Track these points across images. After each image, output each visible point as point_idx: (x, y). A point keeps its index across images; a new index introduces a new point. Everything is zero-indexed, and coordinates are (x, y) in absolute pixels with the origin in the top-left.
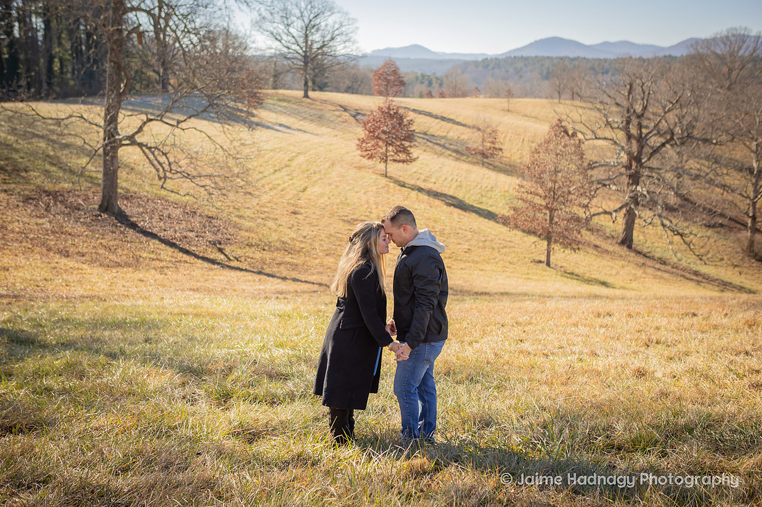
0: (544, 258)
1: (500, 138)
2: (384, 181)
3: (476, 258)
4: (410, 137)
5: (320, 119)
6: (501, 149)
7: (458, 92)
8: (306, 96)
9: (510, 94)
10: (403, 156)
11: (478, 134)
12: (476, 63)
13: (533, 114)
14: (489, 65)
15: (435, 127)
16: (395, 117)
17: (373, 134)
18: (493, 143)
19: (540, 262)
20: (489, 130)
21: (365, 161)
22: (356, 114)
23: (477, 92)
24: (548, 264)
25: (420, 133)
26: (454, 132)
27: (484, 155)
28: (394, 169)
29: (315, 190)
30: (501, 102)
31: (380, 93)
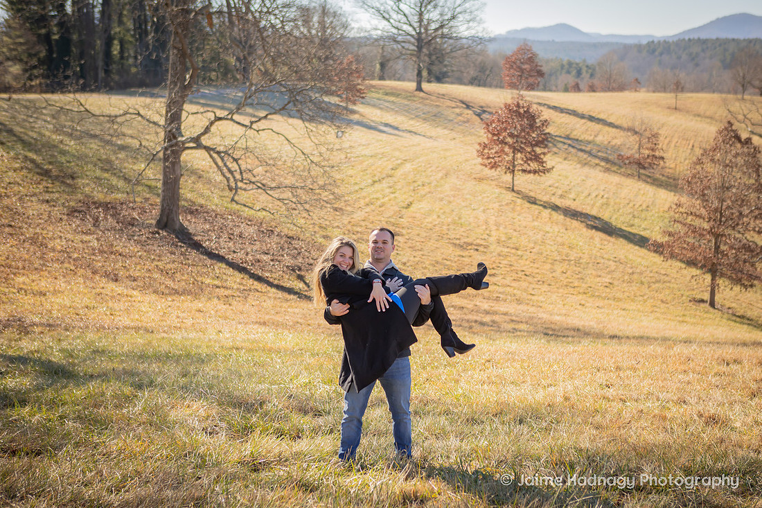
0: (707, 296)
1: (662, 142)
2: (509, 196)
3: (619, 295)
4: (544, 141)
5: (435, 118)
6: (663, 158)
7: (614, 84)
8: (419, 89)
9: (679, 88)
10: (534, 165)
11: (633, 139)
12: (639, 48)
13: (708, 114)
14: (656, 50)
15: (580, 129)
16: (526, 117)
17: (497, 137)
18: (653, 150)
19: (702, 301)
20: (648, 134)
21: (488, 172)
22: (481, 112)
23: (636, 85)
24: (712, 304)
25: (560, 137)
26: (605, 136)
27: (640, 165)
28: (523, 181)
29: (421, 207)
30: (667, 98)
31: (513, 86)
